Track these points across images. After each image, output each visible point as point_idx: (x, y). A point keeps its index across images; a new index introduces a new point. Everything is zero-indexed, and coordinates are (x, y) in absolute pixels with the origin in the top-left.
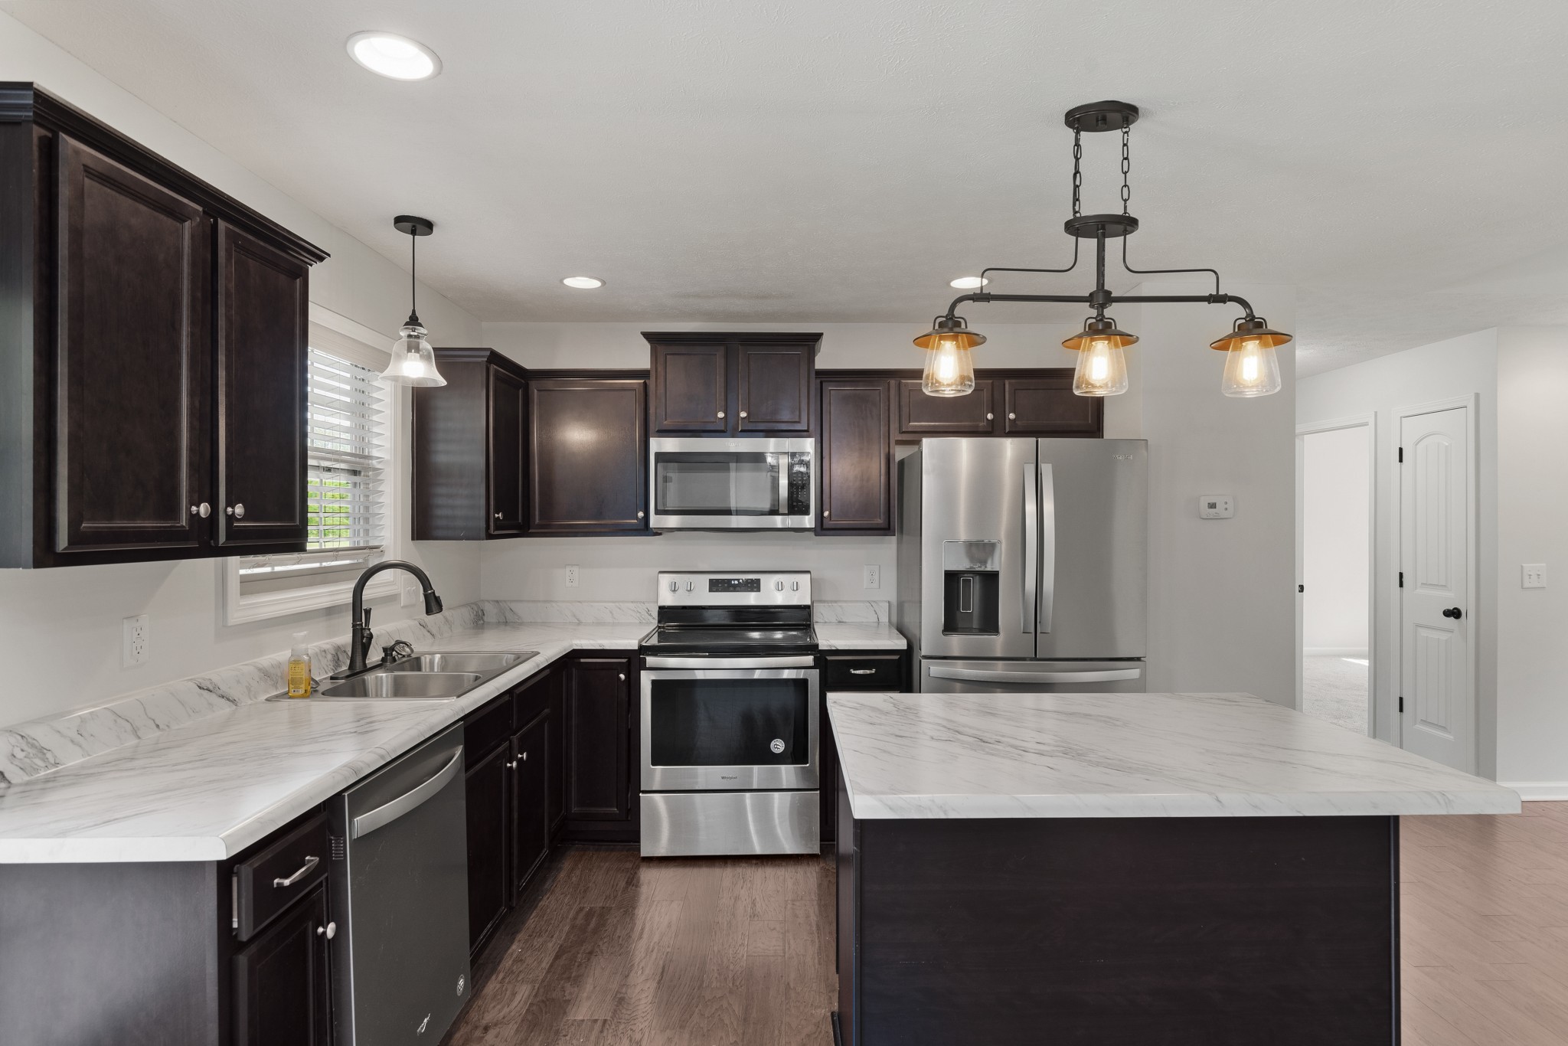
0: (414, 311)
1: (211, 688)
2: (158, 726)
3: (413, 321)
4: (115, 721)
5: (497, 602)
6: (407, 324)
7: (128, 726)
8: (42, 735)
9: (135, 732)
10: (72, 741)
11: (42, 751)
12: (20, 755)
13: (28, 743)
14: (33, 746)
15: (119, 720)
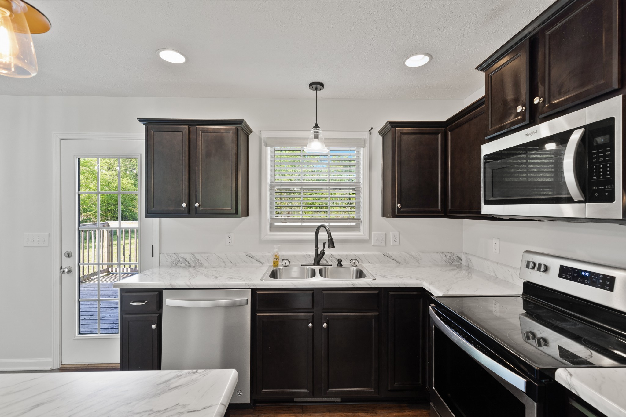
0: (316, 122)
1: (252, 257)
2: (232, 263)
3: (316, 126)
4: (218, 258)
5: (466, 254)
6: (314, 127)
7: (222, 260)
8: (198, 256)
9: (224, 262)
10: (206, 260)
11: (198, 260)
12: (192, 258)
13: (194, 257)
14: (196, 258)
15: (219, 258)
